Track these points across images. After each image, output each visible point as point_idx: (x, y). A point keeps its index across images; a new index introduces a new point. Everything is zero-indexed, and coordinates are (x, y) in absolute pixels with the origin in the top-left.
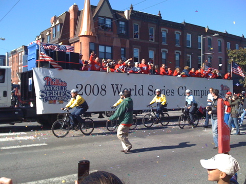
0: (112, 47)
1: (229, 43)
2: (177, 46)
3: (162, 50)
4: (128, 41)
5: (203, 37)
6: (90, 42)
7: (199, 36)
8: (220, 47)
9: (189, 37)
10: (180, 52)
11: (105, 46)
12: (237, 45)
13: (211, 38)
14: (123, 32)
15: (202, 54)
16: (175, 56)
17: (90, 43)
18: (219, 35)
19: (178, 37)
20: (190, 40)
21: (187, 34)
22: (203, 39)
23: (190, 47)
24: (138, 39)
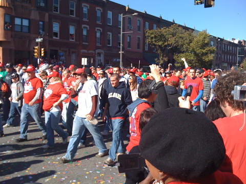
0: (29, 20)
1: (147, 24)
2: (98, 22)
3: (83, 26)
4: (47, 15)
5: (123, 15)
6: (5, 14)
7: (119, 15)
8: (139, 27)
9: (110, 15)
10: (101, 29)
11: (22, 18)
12: (155, 26)
13: (131, 17)
14: (42, 4)
15: (122, 33)
16: (96, 33)
18: (138, 15)
19: (99, 14)
20: (111, 18)
21: (108, 12)
22: (123, 18)
23: (111, 25)
24: (58, 13)
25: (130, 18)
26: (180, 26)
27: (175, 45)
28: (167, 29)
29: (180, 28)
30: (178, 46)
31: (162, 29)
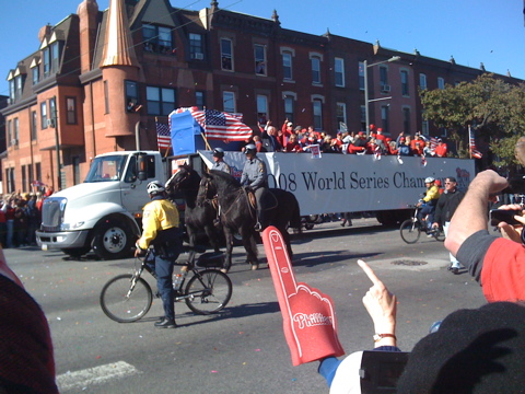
0: (174, 88)
1: (423, 77)
2: (316, 84)
3: (285, 93)
4: (210, 77)
5: (368, 64)
6: (125, 80)
7: (360, 63)
8: (406, 86)
9: (340, 65)
10: (322, 97)
11: (161, 87)
12: (441, 80)
13: (387, 66)
14: (199, 56)
15: (367, 101)
16: (311, 106)
17: (127, 82)
18: (401, 59)
19: (316, 66)
20: (343, 72)
21: (336, 59)
22: (368, 69)
23: (343, 86)
24: (232, 71)
25: (385, 69)
26: (496, 76)
27: (490, 119)
28: (470, 85)
29: (498, 81)
30: (498, 120)
31: (458, 86)
